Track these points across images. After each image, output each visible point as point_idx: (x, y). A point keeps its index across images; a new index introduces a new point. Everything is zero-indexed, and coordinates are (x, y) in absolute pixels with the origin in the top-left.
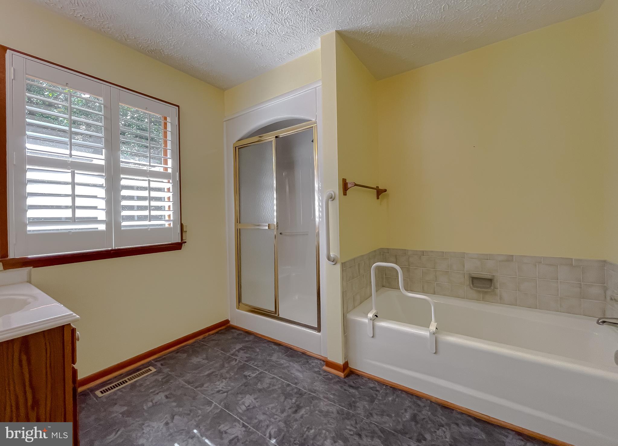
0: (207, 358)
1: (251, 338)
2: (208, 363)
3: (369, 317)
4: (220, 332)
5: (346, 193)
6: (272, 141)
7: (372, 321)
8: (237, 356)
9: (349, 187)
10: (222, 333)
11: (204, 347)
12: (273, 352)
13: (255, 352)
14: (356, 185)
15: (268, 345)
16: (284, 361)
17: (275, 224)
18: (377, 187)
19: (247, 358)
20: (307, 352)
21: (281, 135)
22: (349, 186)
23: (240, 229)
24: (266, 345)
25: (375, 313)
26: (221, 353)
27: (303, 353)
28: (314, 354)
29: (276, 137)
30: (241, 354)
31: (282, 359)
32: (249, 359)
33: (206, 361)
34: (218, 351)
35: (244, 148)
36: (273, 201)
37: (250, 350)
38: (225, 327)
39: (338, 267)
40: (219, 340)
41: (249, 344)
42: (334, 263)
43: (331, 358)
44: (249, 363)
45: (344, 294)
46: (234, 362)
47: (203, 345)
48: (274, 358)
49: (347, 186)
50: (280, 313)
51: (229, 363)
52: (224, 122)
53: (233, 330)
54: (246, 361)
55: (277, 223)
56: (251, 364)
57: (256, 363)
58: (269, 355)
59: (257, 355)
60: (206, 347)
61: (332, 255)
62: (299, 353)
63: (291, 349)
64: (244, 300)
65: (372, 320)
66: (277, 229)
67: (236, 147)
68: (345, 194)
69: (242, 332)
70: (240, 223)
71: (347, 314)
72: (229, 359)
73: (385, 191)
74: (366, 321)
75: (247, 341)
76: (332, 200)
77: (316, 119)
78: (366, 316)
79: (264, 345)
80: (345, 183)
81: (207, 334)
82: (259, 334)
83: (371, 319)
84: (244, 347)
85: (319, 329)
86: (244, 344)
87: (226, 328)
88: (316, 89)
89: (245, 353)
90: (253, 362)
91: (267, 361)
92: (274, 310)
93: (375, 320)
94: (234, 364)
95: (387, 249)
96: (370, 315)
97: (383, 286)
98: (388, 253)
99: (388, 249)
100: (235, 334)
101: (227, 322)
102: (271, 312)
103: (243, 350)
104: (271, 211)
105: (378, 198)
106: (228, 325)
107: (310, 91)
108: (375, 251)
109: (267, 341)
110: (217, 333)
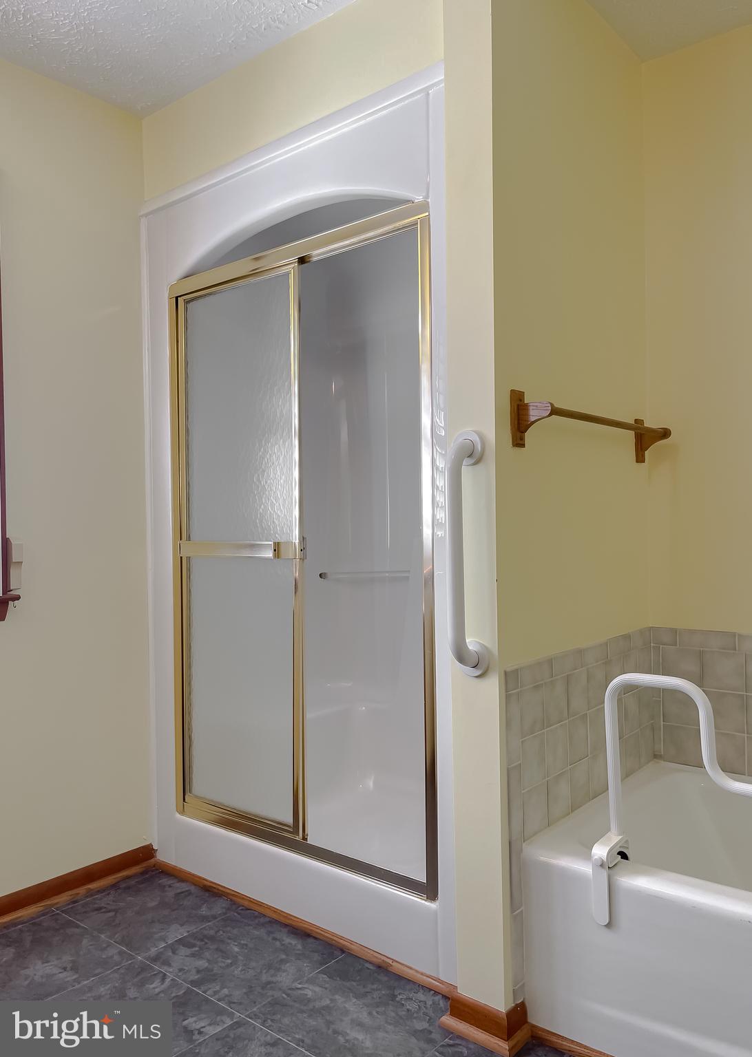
0: (75, 969)
1: (219, 907)
2: (77, 981)
3: (596, 857)
4: (123, 885)
5: (522, 439)
6: (288, 274)
7: (604, 873)
8: (167, 963)
9: (532, 419)
10: (129, 888)
11: (70, 931)
12: (284, 957)
13: (225, 954)
14: (555, 412)
15: (269, 933)
16: (317, 989)
17: (297, 541)
18: (636, 420)
19: (198, 972)
20: (394, 964)
21: (317, 254)
22: (533, 414)
23: (189, 558)
24: (261, 932)
25: (617, 844)
26: (121, 953)
27: (379, 967)
28: (417, 971)
29: (302, 261)
30: (182, 958)
31: (311, 981)
32: (206, 977)
33: (69, 976)
34: (109, 945)
35: (201, 301)
36: (291, 469)
37: (211, 947)
38: (141, 870)
39: (492, 686)
40: (116, 911)
41: (211, 928)
42: (478, 673)
43: (469, 991)
44: (203, 988)
45: (512, 775)
46: (157, 983)
47: (69, 924)
48: (286, 978)
49: (527, 415)
50: (309, 830)
51: (141, 985)
52: (144, 220)
53: (165, 881)
54: (193, 983)
55: (303, 538)
56: (210, 992)
57: (226, 991)
58: (269, 967)
59: (228, 966)
60: (77, 931)
61: (472, 643)
62: (367, 965)
63: (343, 951)
64: (199, 785)
65: (608, 867)
66: (302, 559)
67: (177, 298)
68: (519, 442)
69: (192, 888)
70: (189, 538)
71: (524, 845)
72: (142, 974)
73: (665, 434)
74: (585, 868)
75: (205, 919)
76: (473, 461)
77: (427, 197)
78: (587, 856)
79: (256, 933)
80: (518, 405)
81: (82, 890)
82: (243, 897)
83: (602, 865)
84: (193, 935)
85: (430, 889)
86: (193, 928)
87: (143, 873)
88: (428, 94)
89: (193, 955)
90: (218, 988)
91: (263, 988)
92: (289, 819)
93: (616, 868)
94: (157, 990)
95: (671, 629)
96: (600, 851)
97: (656, 756)
98: (676, 645)
99: (674, 631)
100: (170, 894)
101: (146, 853)
102: (281, 825)
103: (191, 946)
104: (284, 500)
105: (640, 458)
106: (152, 860)
107: (407, 102)
108: (627, 637)
109: (268, 919)
110: (114, 886)
